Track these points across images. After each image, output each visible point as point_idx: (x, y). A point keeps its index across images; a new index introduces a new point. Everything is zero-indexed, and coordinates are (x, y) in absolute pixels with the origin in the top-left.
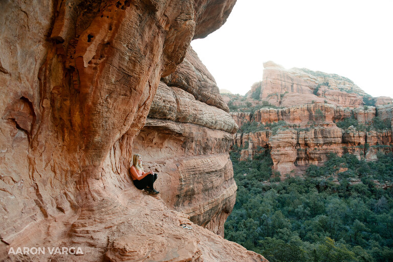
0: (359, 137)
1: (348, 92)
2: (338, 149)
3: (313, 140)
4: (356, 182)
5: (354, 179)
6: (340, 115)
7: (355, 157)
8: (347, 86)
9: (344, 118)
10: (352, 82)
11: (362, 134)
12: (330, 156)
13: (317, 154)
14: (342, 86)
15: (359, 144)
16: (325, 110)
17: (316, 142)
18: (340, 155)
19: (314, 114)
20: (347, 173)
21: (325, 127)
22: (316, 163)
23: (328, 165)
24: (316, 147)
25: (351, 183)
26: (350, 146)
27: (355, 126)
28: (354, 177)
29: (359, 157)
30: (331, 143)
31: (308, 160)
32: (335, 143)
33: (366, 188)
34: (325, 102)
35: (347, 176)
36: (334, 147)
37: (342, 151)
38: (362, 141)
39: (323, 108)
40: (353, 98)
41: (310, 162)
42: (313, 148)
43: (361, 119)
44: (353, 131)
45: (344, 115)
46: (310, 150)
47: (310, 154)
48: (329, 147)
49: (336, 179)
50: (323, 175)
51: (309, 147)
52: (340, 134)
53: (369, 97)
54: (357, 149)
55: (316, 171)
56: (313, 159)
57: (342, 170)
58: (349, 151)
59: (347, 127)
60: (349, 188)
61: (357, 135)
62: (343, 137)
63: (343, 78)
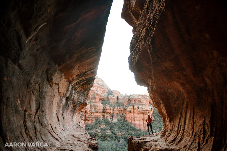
0: (110, 110)
1: (101, 86)
2: (100, 115)
3: (90, 110)
4: (109, 133)
5: (107, 131)
6: (102, 98)
7: (108, 119)
8: (101, 83)
9: (103, 100)
10: (103, 81)
11: (112, 108)
12: (97, 119)
13: (91, 117)
14: (99, 82)
15: (110, 113)
16: (96, 95)
17: (91, 111)
18: (101, 118)
19: (90, 96)
20: (104, 128)
21: (96, 103)
22: (90, 122)
23: (96, 124)
24: (91, 114)
25: (106, 133)
26: (106, 114)
27: (109, 104)
28: (107, 130)
29: (110, 120)
30: (97, 112)
31: (86, 121)
32: (99, 112)
33: (113, 136)
34: (96, 91)
35: (105, 130)
36: (99, 114)
37: (103, 116)
38: (111, 112)
39: (95, 94)
40: (104, 89)
41: (87, 122)
42: (89, 114)
43: (111, 101)
44: (107, 106)
45: (104, 98)
46: (87, 115)
47: (87, 117)
48: (96, 114)
49: (99, 131)
50: (93, 129)
51: (87, 114)
52: (102, 108)
53: (110, 90)
54: (109, 116)
55: (90, 127)
56: (88, 120)
57: (102, 127)
58: (105, 116)
59: (105, 104)
60: (106, 136)
61: (109, 109)
62: (103, 110)
63: (100, 78)
